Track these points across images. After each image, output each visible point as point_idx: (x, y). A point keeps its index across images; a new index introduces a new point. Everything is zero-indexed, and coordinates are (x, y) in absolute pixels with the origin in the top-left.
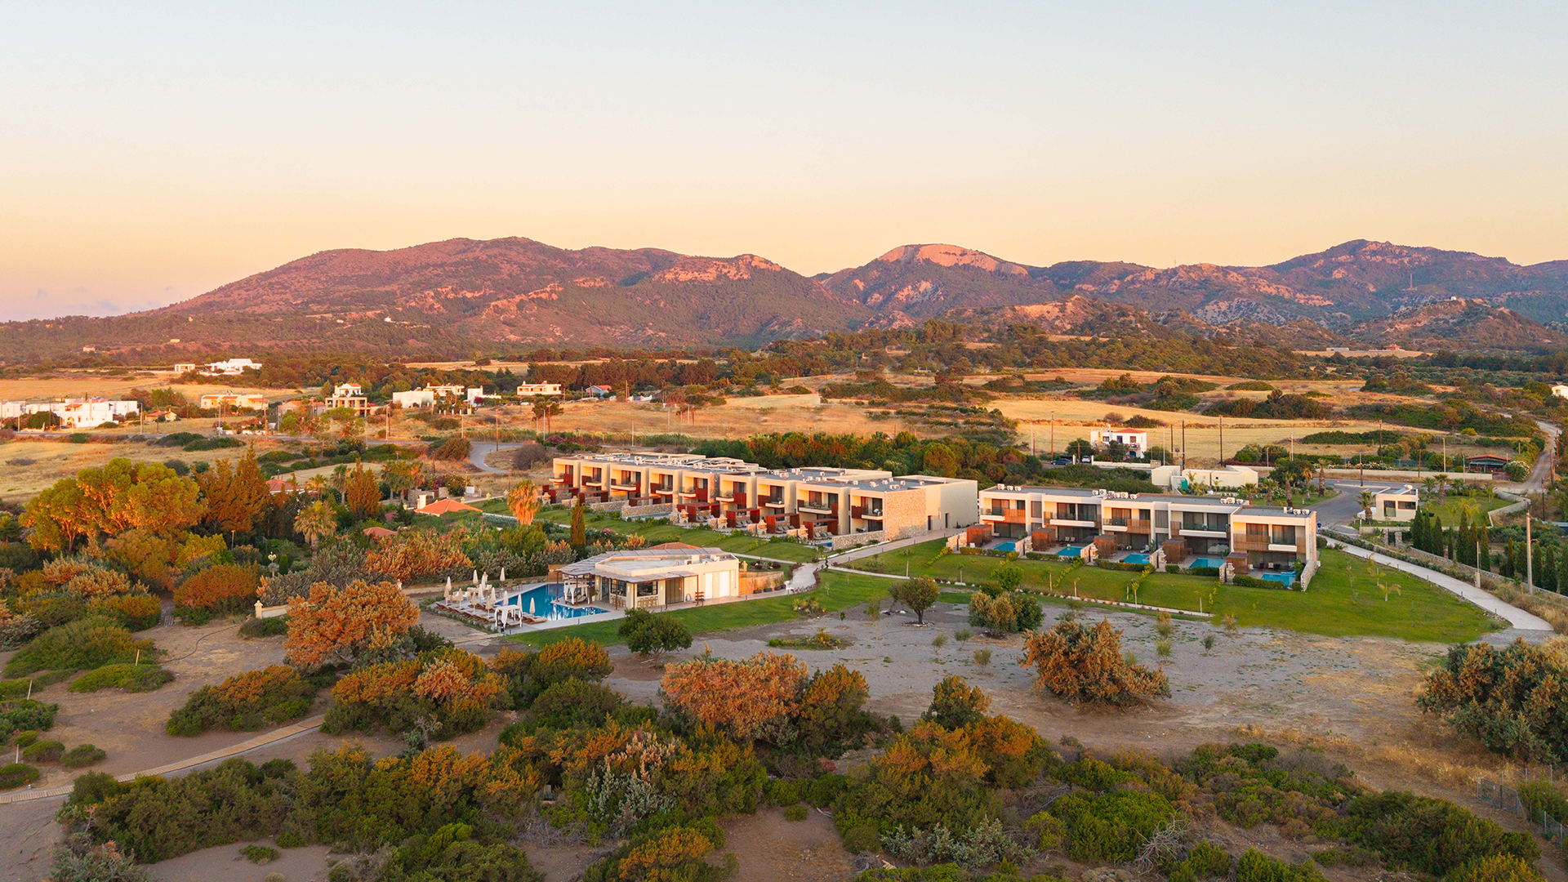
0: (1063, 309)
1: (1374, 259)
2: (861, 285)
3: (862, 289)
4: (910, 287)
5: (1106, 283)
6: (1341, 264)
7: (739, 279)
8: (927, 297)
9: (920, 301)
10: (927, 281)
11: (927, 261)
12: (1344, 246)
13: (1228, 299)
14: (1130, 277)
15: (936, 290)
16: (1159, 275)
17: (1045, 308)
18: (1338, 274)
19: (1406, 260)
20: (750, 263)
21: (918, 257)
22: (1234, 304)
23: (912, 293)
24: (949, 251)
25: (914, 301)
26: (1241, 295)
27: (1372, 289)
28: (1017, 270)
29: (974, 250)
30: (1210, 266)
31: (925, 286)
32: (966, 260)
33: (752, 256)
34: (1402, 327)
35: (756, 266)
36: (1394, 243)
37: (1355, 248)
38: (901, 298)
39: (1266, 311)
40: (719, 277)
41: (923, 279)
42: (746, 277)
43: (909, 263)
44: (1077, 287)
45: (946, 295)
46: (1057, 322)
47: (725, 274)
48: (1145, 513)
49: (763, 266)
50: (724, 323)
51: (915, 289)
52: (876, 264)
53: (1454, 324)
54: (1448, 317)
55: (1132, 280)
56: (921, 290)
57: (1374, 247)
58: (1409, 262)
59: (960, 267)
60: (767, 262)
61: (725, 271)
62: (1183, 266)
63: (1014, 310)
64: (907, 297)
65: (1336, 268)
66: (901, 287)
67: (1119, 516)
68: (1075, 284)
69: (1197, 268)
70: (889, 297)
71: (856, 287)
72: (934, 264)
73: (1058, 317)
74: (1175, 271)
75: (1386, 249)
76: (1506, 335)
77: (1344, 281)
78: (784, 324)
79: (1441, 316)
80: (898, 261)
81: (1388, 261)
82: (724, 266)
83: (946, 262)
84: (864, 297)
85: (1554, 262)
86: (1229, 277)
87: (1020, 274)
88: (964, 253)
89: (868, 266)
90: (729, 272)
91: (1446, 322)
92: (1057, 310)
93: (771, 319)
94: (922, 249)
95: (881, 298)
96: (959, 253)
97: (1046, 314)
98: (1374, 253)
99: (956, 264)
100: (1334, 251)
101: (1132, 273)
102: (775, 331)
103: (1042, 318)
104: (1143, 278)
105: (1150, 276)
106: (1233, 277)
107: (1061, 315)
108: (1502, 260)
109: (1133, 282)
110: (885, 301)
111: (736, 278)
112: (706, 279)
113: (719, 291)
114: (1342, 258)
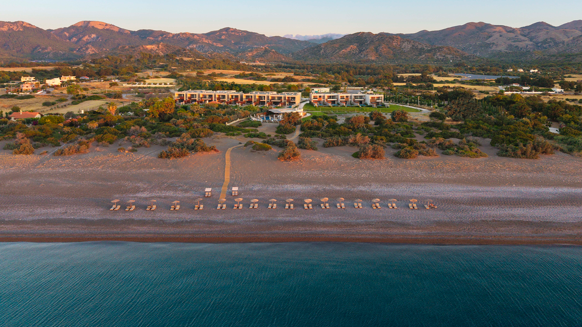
0: (158, 47)
1: (232, 33)
2: (67, 35)
3: (68, 36)
4: (88, 36)
5: (157, 37)
6: (224, 34)
7: (18, 31)
8: (95, 40)
9: (92, 41)
10: (94, 34)
11: (93, 27)
12: (224, 29)
13: (196, 44)
14: (165, 36)
15: (98, 37)
16: (174, 35)
17: (153, 46)
18: (223, 37)
19: (241, 34)
20: (22, 25)
21: (89, 25)
22: (198, 45)
23: (88, 38)
24: (101, 24)
25: (90, 41)
26: (199, 43)
27: (233, 42)
28: (126, 32)
29: (110, 24)
30: (189, 33)
31: (93, 36)
32: (107, 27)
33: (23, 22)
34: (250, 54)
35: (25, 26)
36: (237, 29)
37: (227, 29)
38: (84, 40)
39: (207, 48)
40: (9, 30)
41: (93, 33)
42: (21, 30)
43: (86, 27)
44: (148, 38)
45: (102, 39)
46: (157, 51)
47: (12, 28)
48: (347, 97)
49: (28, 26)
50: (16, 48)
51: (89, 37)
52: (72, 27)
53: (262, 54)
54: (260, 52)
55: (165, 37)
56: (92, 37)
57: (232, 30)
58: (242, 35)
59: (105, 30)
60: (30, 24)
61: (11, 27)
62: (181, 33)
63: (143, 47)
64: (87, 39)
65: (222, 35)
66: (84, 36)
67: (342, 98)
68: (147, 37)
69: (185, 34)
70: (80, 39)
71: (65, 35)
72: (96, 28)
73: (157, 50)
74: (179, 34)
75: (235, 30)
76: (275, 57)
77: (225, 39)
78: (43, 49)
79: (259, 52)
80: (81, 26)
81: (236, 34)
82: (11, 25)
83: (100, 27)
84: (70, 38)
85: (276, 36)
86: (194, 37)
87: (127, 33)
88: (106, 25)
89: (69, 27)
90: (13, 28)
91: (260, 53)
92: (156, 47)
93: (37, 47)
94: (91, 23)
95: (76, 39)
96: (104, 25)
97: (153, 49)
98: (232, 32)
99: (104, 28)
100: (221, 30)
101: (165, 34)
102: (40, 51)
103: (152, 50)
104: (169, 36)
105: (171, 36)
106: (196, 37)
107: (158, 49)
108: (264, 35)
109: (166, 37)
110: (78, 41)
111: (17, 30)
112: (3, 30)
113: (11, 35)
114: (224, 32)
